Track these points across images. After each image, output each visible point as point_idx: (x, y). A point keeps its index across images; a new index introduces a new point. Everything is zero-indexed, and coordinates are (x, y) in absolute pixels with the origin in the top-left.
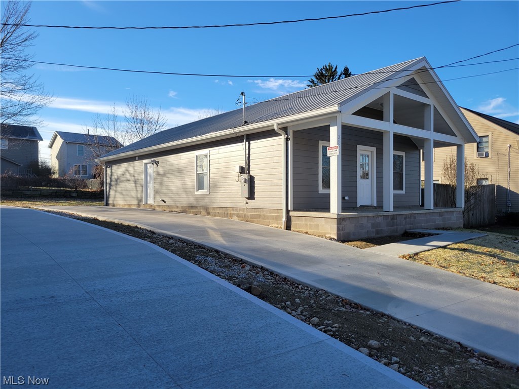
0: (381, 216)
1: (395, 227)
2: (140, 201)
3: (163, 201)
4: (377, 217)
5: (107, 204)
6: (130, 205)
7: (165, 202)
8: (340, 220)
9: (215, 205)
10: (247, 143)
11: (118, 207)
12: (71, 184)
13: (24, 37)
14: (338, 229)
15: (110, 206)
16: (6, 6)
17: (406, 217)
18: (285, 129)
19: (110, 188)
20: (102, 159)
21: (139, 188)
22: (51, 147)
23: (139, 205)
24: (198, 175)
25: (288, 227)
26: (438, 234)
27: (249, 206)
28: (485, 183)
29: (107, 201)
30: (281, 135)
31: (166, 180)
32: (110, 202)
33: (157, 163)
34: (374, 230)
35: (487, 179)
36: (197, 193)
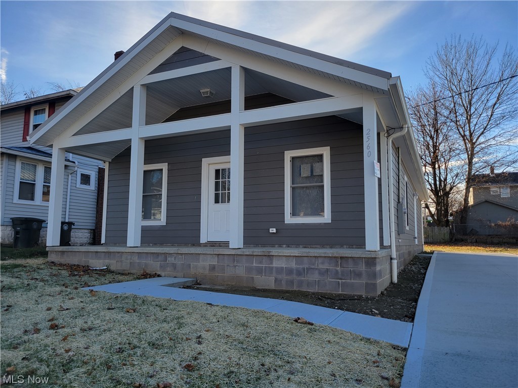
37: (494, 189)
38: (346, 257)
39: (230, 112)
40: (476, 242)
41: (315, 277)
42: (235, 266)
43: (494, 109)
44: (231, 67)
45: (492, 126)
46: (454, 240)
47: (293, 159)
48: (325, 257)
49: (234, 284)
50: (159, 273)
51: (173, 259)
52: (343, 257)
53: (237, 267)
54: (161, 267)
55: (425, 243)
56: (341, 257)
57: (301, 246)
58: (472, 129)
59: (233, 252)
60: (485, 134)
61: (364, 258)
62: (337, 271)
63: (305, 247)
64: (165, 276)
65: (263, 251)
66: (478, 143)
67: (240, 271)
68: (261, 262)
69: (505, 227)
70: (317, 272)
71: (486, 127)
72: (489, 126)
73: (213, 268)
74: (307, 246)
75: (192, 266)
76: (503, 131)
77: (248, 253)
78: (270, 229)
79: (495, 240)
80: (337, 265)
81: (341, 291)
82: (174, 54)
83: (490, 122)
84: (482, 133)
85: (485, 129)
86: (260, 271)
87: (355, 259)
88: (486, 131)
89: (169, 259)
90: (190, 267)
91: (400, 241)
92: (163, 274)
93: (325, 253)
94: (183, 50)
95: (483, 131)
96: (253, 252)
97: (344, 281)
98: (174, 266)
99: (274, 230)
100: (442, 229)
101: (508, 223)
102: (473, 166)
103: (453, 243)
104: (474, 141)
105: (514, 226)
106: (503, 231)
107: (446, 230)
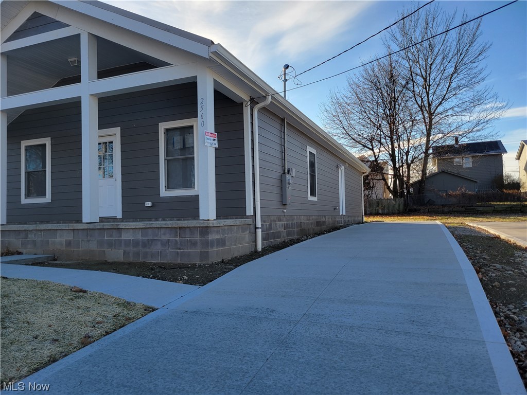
22: (518, 158)
37: (457, 160)
38: (184, 227)
39: (81, 82)
40: (429, 212)
41: (158, 248)
42: (89, 241)
43: (452, 79)
44: (80, 34)
46: (407, 210)
47: (167, 131)
48: (166, 228)
49: (87, 258)
50: (20, 250)
51: (33, 236)
52: (181, 227)
53: (90, 242)
54: (22, 244)
55: (365, 214)
56: (180, 227)
57: (175, 219)
58: (430, 99)
59: (86, 227)
60: (443, 105)
61: (199, 227)
62: (176, 241)
63: (179, 220)
64: (26, 254)
65: (112, 225)
66: (436, 113)
67: (93, 246)
68: (111, 236)
69: (456, 196)
70: (159, 243)
71: (444, 97)
72: (446, 97)
73: (69, 243)
74: (180, 218)
75: (50, 242)
76: (461, 102)
77: (99, 228)
78: (146, 203)
79: (446, 209)
80: (176, 236)
81: (180, 261)
82: (28, 20)
84: (440, 104)
85: (443, 100)
86: (110, 244)
87: (192, 228)
89: (29, 236)
90: (48, 243)
91: (285, 211)
92: (24, 251)
93: (166, 224)
94: (36, 16)
95: (441, 101)
96: (103, 226)
97: (182, 250)
98: (34, 243)
99: (149, 204)
100: (397, 200)
101: (458, 193)
102: (432, 136)
103: (407, 213)
104: (433, 112)
105: (463, 195)
106: (453, 200)
107: (401, 201)
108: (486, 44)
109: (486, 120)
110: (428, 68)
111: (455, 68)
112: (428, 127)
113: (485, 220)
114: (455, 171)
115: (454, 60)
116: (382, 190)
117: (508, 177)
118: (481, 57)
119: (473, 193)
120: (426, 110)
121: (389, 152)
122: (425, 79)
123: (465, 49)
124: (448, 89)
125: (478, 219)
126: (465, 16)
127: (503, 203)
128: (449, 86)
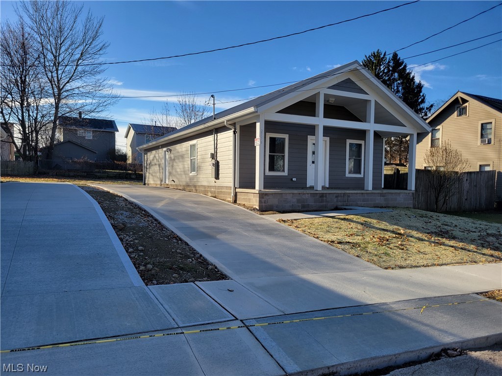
0: (308, 194)
1: (325, 203)
2: (162, 181)
3: (173, 181)
4: (304, 194)
5: (145, 184)
6: (156, 184)
7: (174, 182)
8: (262, 195)
9: (199, 184)
10: (216, 135)
11: (150, 186)
12: (132, 168)
13: (98, 47)
14: (260, 202)
15: (147, 186)
16: (83, 23)
17: (337, 196)
18: (234, 125)
19: (146, 171)
20: (141, 147)
21: (161, 171)
22: (126, 137)
23: (161, 185)
24: (191, 160)
25: (235, 202)
26: (351, 209)
27: (216, 184)
28: (487, 169)
29: (145, 181)
30: (231, 129)
31: (175, 164)
32: (146, 182)
33: (170, 150)
34: (300, 204)
35: (489, 165)
36: (191, 174)
40: (57, 175)
45: (77, 78)
58: (60, 76)
60: (70, 83)
66: (64, 89)
69: (80, 163)
71: (71, 77)
72: (73, 77)
76: (85, 84)
79: (72, 174)
83: (75, 74)
84: (68, 82)
85: (70, 79)
88: (71, 81)
95: (69, 80)
100: (27, 163)
101: (81, 160)
102: (60, 109)
103: (36, 175)
104: (61, 87)
105: (86, 163)
106: (78, 166)
107: (31, 164)
108: (106, 43)
109: (104, 104)
110: (58, 47)
111: (82, 54)
112: (57, 100)
113: (101, 182)
114: (79, 141)
115: (81, 48)
116: (8, 152)
117: (119, 151)
118: (101, 52)
119: (93, 162)
120: (55, 84)
121: (17, 116)
122: (55, 57)
123: (89, 42)
124: (75, 70)
125: (96, 182)
126: (90, 14)
127: (114, 171)
128: (76, 68)
